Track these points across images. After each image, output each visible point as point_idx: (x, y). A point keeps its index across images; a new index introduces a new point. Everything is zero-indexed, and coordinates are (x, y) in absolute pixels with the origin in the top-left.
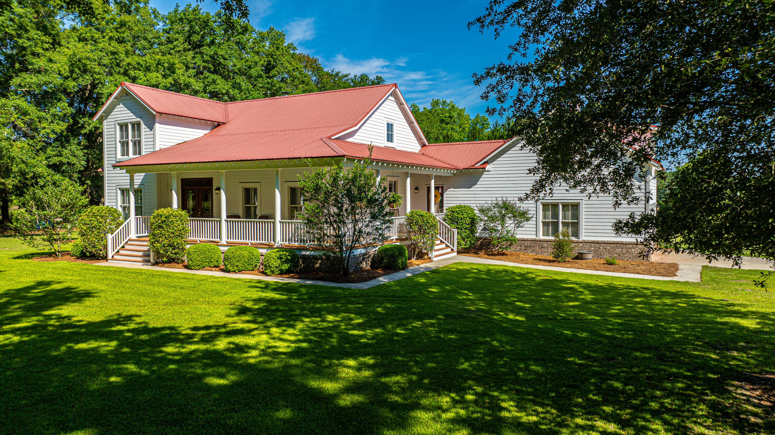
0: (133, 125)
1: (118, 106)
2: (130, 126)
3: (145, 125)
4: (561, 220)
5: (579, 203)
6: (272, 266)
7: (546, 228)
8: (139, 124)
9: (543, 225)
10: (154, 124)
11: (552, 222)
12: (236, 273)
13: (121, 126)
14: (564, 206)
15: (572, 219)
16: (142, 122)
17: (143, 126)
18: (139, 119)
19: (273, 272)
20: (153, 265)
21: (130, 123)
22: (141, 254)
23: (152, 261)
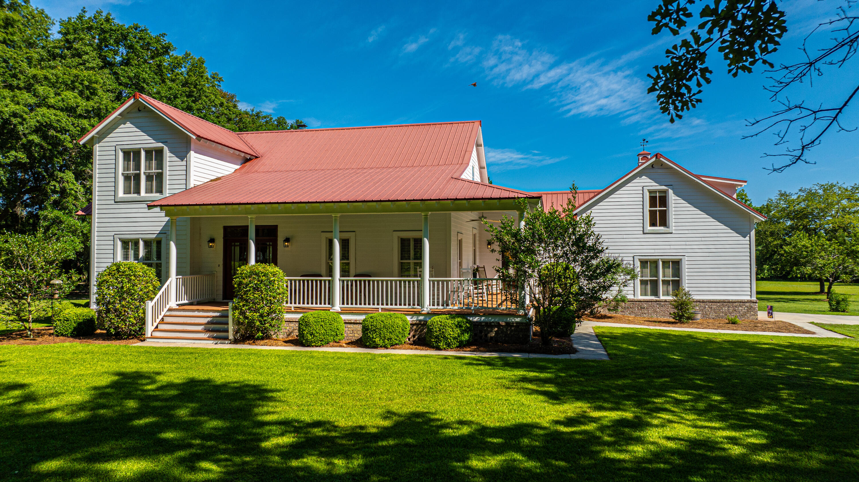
0: (148, 152)
1: (122, 126)
2: (143, 154)
3: (171, 152)
4: (661, 278)
5: (681, 259)
6: (449, 336)
7: (643, 286)
8: (159, 152)
9: (641, 284)
10: (188, 152)
11: (650, 280)
12: (387, 348)
13: (127, 154)
14: (664, 262)
15: (672, 277)
16: (166, 149)
17: (167, 154)
18: (160, 145)
19: (449, 345)
20: (236, 341)
21: (143, 148)
22: (200, 328)
23: (231, 337)
